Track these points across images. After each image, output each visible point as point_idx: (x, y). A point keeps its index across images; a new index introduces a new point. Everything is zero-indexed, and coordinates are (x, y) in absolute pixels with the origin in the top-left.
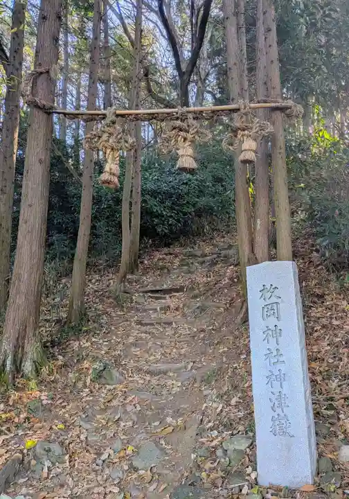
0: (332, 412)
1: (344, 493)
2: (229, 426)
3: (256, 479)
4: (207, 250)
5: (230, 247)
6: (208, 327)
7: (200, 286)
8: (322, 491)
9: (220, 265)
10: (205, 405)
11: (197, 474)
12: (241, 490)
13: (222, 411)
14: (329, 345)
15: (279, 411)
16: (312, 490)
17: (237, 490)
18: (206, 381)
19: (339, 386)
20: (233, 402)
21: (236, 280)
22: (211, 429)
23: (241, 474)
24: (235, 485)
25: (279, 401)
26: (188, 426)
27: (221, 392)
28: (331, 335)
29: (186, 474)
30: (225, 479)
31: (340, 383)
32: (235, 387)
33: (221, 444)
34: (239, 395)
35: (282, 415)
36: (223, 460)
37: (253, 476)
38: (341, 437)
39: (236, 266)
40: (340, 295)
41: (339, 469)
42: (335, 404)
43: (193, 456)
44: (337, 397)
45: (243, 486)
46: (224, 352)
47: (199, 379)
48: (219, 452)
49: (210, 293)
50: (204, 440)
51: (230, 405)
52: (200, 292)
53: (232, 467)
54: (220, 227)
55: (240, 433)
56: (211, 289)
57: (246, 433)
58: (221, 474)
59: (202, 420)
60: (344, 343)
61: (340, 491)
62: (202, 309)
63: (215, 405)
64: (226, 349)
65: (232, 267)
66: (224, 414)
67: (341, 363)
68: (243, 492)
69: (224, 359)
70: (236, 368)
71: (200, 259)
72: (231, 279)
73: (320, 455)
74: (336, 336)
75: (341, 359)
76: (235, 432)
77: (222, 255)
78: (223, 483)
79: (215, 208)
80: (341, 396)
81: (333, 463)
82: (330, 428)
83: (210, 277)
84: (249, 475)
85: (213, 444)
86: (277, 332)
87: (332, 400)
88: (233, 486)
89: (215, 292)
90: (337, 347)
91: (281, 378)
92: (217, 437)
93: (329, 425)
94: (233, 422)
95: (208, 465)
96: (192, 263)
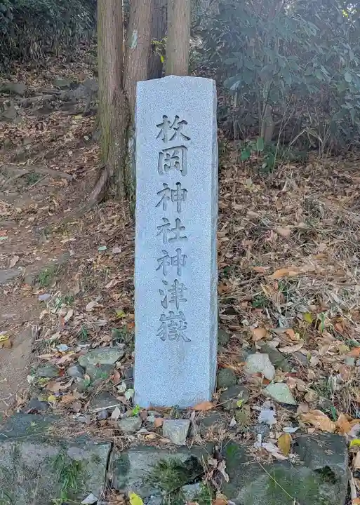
0: (233, 317)
1: (252, 410)
2: (85, 337)
3: (131, 399)
4: (35, 86)
5: (74, 85)
6: (40, 206)
7: (26, 142)
8: (222, 409)
9: (59, 112)
10: (45, 312)
11: (40, 399)
12: (110, 415)
13: (72, 319)
14: (227, 235)
15: (171, 307)
16: (210, 407)
17: (104, 414)
18: (42, 281)
19: (241, 286)
20: (90, 306)
21: (86, 138)
22: (57, 342)
23: (110, 394)
24: (101, 409)
25: (173, 293)
26: (15, 342)
27: (70, 295)
28: (230, 222)
29: (20, 401)
30: (86, 402)
31: (243, 282)
32: (92, 289)
33: (76, 359)
34: (98, 298)
35: (176, 313)
36: (79, 379)
37: (128, 395)
38: (246, 345)
39: (86, 115)
40: (243, 170)
41: (245, 383)
42: (237, 307)
43: (30, 378)
44: (240, 299)
45: (114, 409)
46: (70, 243)
47: (30, 280)
48: (73, 370)
49: (43, 154)
50: (47, 356)
51: (85, 311)
52: (26, 151)
53: (95, 387)
54: (57, 48)
55: (104, 344)
56: (45, 148)
57: (114, 344)
58: (78, 396)
59: (39, 333)
60: (247, 233)
61: (248, 407)
62: (30, 179)
63: (61, 312)
64: (72, 239)
65: (80, 117)
66: (76, 323)
67: (244, 259)
68: (113, 416)
69: (72, 252)
70: (91, 264)
71: (24, 100)
72: (79, 135)
73: (220, 367)
74: (237, 223)
75: (243, 254)
76: (94, 345)
77: (62, 96)
78: (83, 407)
79: (51, 11)
80: (245, 297)
81: (238, 375)
82: (231, 335)
83: (42, 129)
84: (122, 395)
85: (62, 361)
86: (178, 193)
87: (232, 303)
88: (98, 410)
89: (51, 153)
90: (238, 238)
91: (179, 260)
92: (67, 352)
93: (230, 332)
94: (91, 333)
95: (57, 387)
96: (9, 105)
